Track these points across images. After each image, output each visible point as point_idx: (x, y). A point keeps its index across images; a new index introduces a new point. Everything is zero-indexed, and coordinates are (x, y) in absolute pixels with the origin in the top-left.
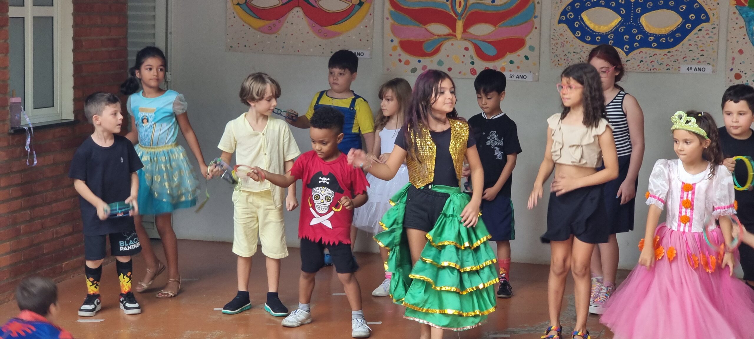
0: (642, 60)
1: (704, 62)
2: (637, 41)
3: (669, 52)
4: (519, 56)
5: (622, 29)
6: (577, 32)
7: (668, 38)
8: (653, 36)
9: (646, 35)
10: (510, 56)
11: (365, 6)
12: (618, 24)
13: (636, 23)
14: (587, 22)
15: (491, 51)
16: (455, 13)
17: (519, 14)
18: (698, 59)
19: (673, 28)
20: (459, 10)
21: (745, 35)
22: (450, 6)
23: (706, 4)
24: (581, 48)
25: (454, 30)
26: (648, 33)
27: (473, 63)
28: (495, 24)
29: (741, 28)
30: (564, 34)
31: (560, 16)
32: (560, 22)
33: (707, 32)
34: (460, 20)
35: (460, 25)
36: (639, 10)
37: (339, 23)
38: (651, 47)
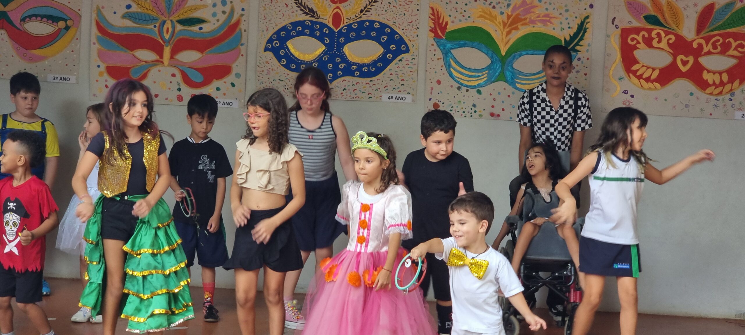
0: (345, 88)
1: (404, 91)
2: (340, 70)
3: (371, 81)
4: (225, 82)
5: (326, 58)
6: (283, 60)
7: (370, 68)
8: (356, 65)
9: (349, 64)
10: (216, 83)
11: (72, 31)
12: (322, 53)
13: (340, 52)
14: (292, 51)
15: (198, 78)
16: (162, 40)
17: (226, 41)
18: (398, 88)
19: (375, 57)
20: (167, 37)
21: (442, 66)
22: (157, 33)
23: (406, 36)
24: (287, 75)
25: (161, 56)
26: (351, 62)
27: (179, 90)
28: (201, 51)
29: (438, 59)
30: (270, 62)
31: (267, 44)
32: (266, 50)
33: (407, 62)
34: (167, 46)
35: (167, 51)
36: (342, 40)
37: (45, 46)
38: (354, 76)
